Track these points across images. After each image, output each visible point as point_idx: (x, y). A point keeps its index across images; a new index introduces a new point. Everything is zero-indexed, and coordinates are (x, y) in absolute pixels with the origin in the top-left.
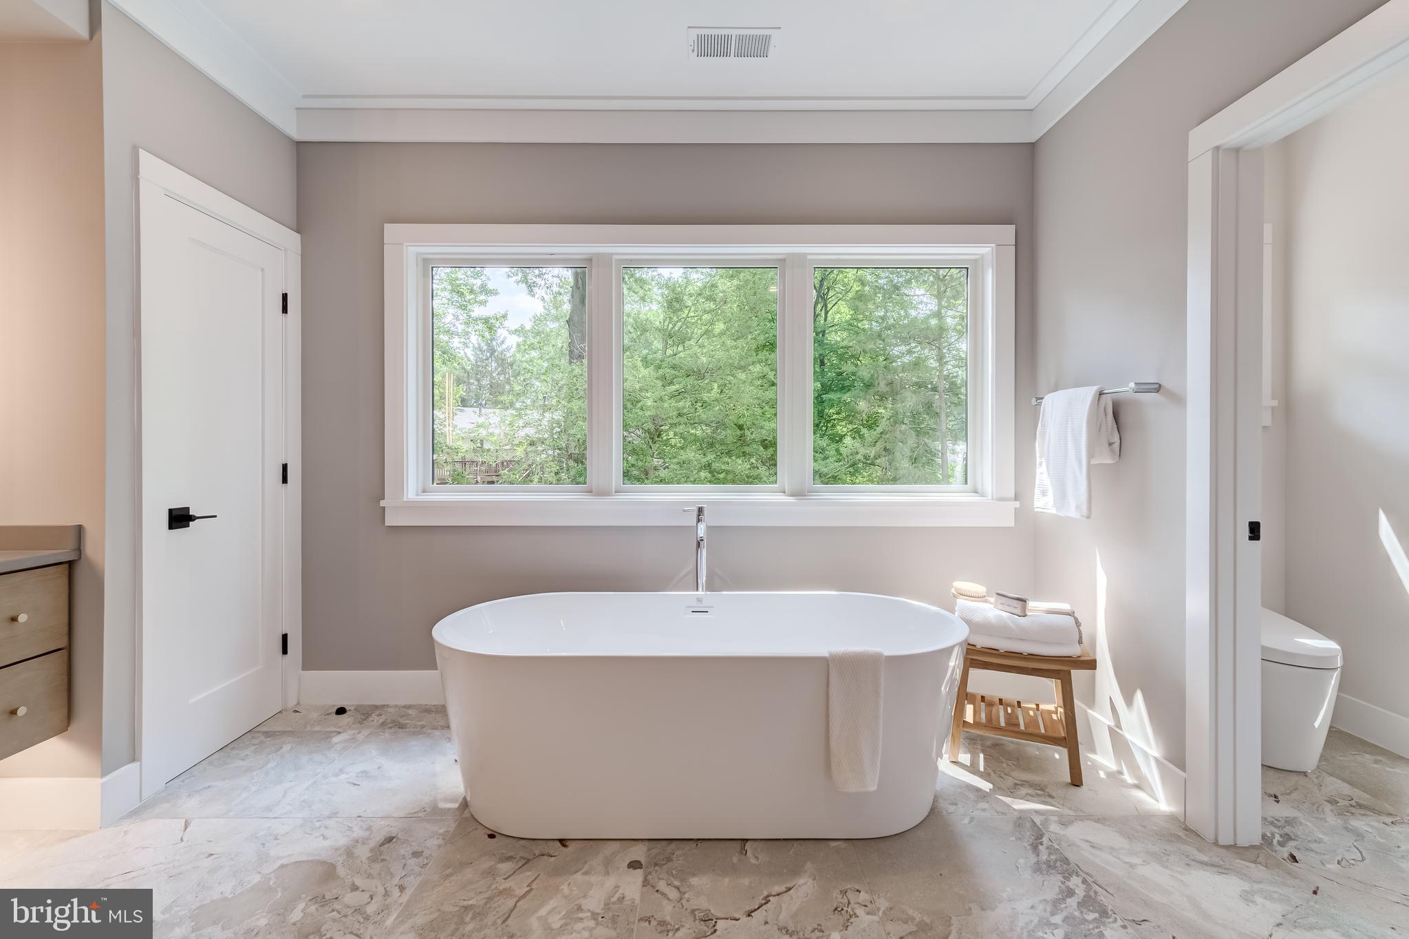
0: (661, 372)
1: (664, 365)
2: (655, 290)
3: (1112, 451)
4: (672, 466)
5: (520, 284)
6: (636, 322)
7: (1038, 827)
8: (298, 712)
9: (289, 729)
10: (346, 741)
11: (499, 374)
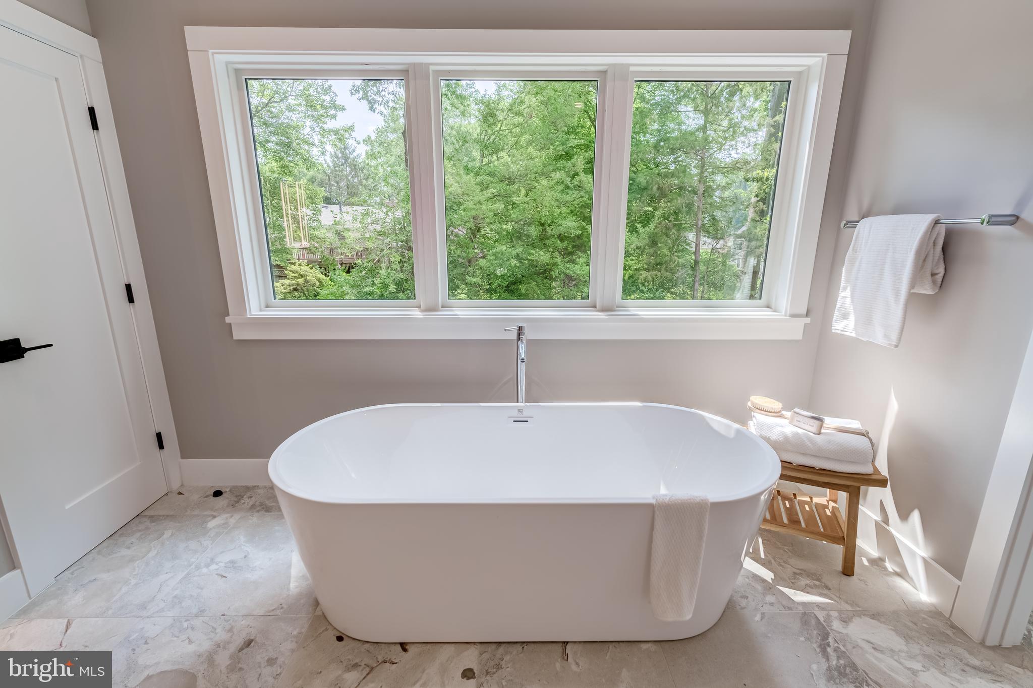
0: (479, 179)
1: (482, 172)
2: (473, 105)
3: (934, 282)
4: (489, 257)
5: (362, 100)
6: (458, 134)
7: (823, 625)
8: (182, 494)
9: (172, 513)
10: (219, 526)
11: (352, 177)
